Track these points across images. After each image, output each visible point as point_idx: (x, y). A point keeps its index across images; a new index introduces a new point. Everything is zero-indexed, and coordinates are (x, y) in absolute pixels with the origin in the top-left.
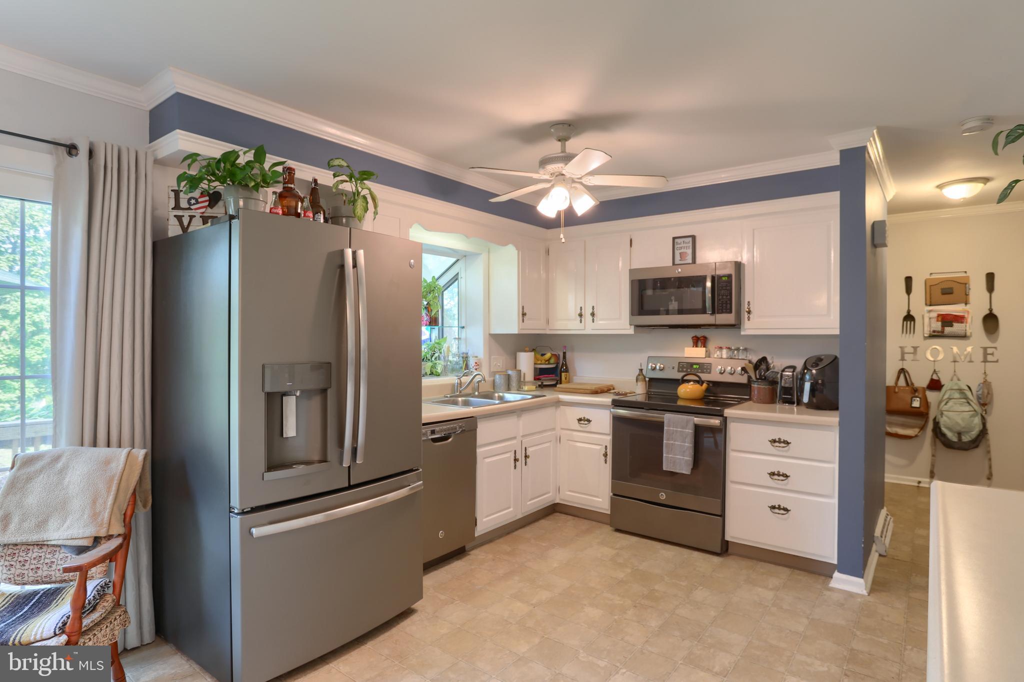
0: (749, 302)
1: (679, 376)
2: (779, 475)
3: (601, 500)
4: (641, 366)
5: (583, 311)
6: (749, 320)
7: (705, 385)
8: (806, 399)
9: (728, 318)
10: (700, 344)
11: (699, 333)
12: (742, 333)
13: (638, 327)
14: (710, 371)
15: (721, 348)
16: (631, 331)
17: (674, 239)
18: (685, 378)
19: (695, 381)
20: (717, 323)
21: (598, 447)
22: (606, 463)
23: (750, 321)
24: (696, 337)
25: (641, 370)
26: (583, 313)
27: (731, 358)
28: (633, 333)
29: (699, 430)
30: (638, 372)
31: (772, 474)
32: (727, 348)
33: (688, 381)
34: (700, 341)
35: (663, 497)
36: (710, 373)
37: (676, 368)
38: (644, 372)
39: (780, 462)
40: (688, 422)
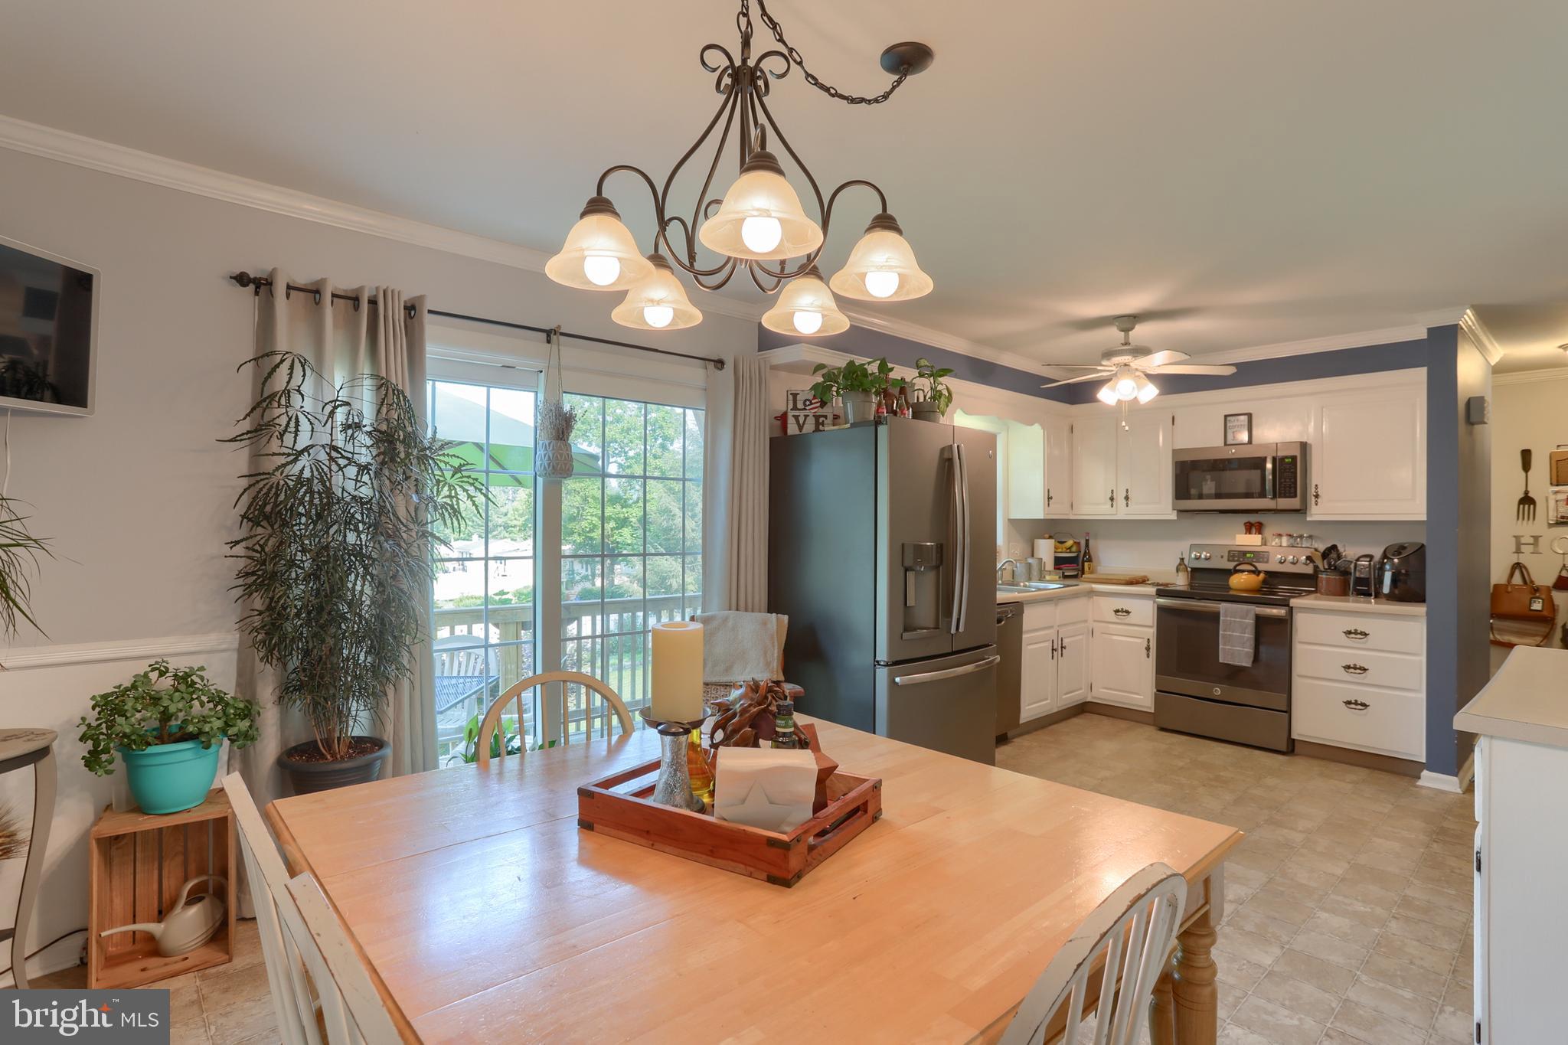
0: (1316, 486)
1: (1231, 565)
2: (1355, 668)
3: (1142, 697)
4: (1182, 554)
5: (1114, 494)
6: (1316, 504)
7: (1262, 575)
8: (1386, 589)
9: (1294, 503)
10: (1254, 530)
11: (1253, 518)
12: (1308, 519)
13: (1181, 512)
14: (1268, 560)
15: (1280, 535)
16: (1173, 516)
17: (1226, 416)
18: (1238, 568)
19: (1250, 571)
20: (1279, 508)
21: (1139, 641)
22: (1148, 657)
23: (1318, 506)
24: (1249, 523)
25: (1182, 559)
26: (1115, 497)
27: (1293, 547)
28: (1176, 518)
29: (1260, 622)
30: (1178, 561)
31: (1348, 667)
32: (1287, 535)
33: (1242, 571)
34: (1255, 527)
35: (1217, 692)
36: (1267, 562)
37: (1226, 558)
38: (1186, 562)
39: (1355, 653)
40: (1248, 612)
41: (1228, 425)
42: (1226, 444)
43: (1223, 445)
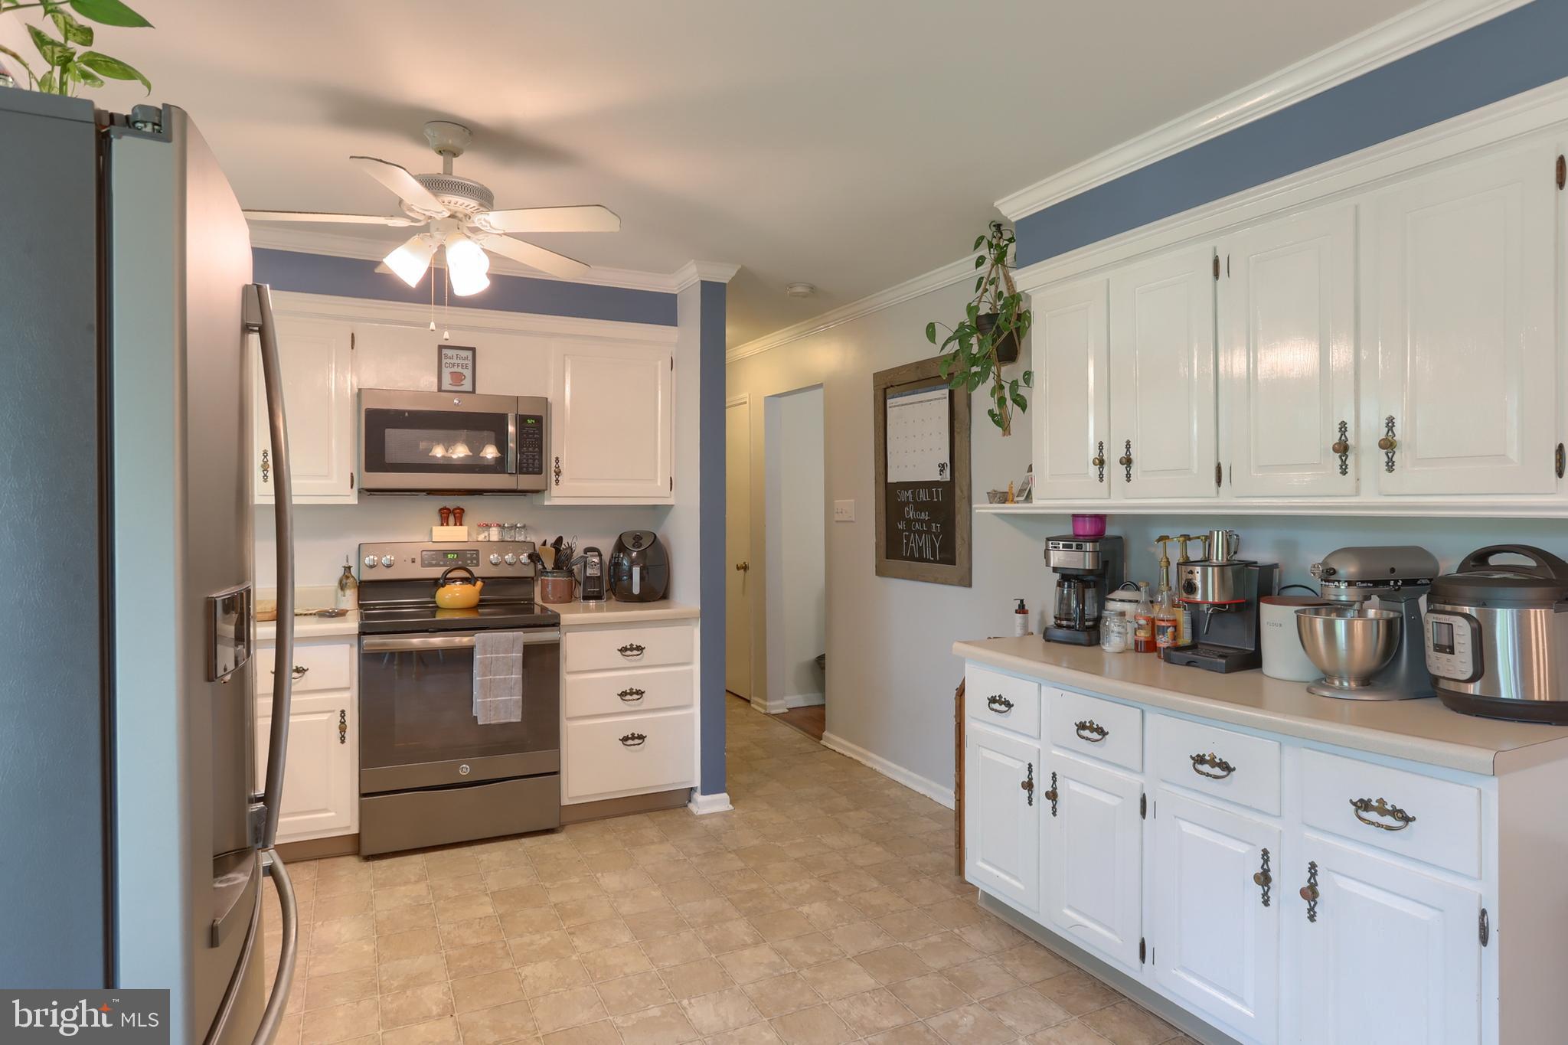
0: (557, 459)
1: (436, 572)
2: (631, 694)
3: (333, 814)
4: (347, 561)
6: (557, 484)
7: (479, 584)
8: (636, 590)
9: (526, 481)
10: (451, 519)
11: (451, 502)
12: (546, 503)
13: (367, 492)
14: (478, 562)
15: (488, 526)
16: (352, 499)
18: (449, 576)
19: (464, 580)
20: (520, 488)
21: (325, 717)
22: (343, 741)
23: (559, 486)
24: (445, 508)
25: (348, 569)
27: (503, 541)
28: (356, 503)
30: (340, 572)
31: (623, 694)
32: (498, 525)
33: (454, 580)
34: (451, 516)
35: (465, 770)
36: (481, 565)
37: (418, 560)
38: (354, 571)
39: (631, 675)
41: (444, 361)
42: (440, 390)
43: (436, 390)
